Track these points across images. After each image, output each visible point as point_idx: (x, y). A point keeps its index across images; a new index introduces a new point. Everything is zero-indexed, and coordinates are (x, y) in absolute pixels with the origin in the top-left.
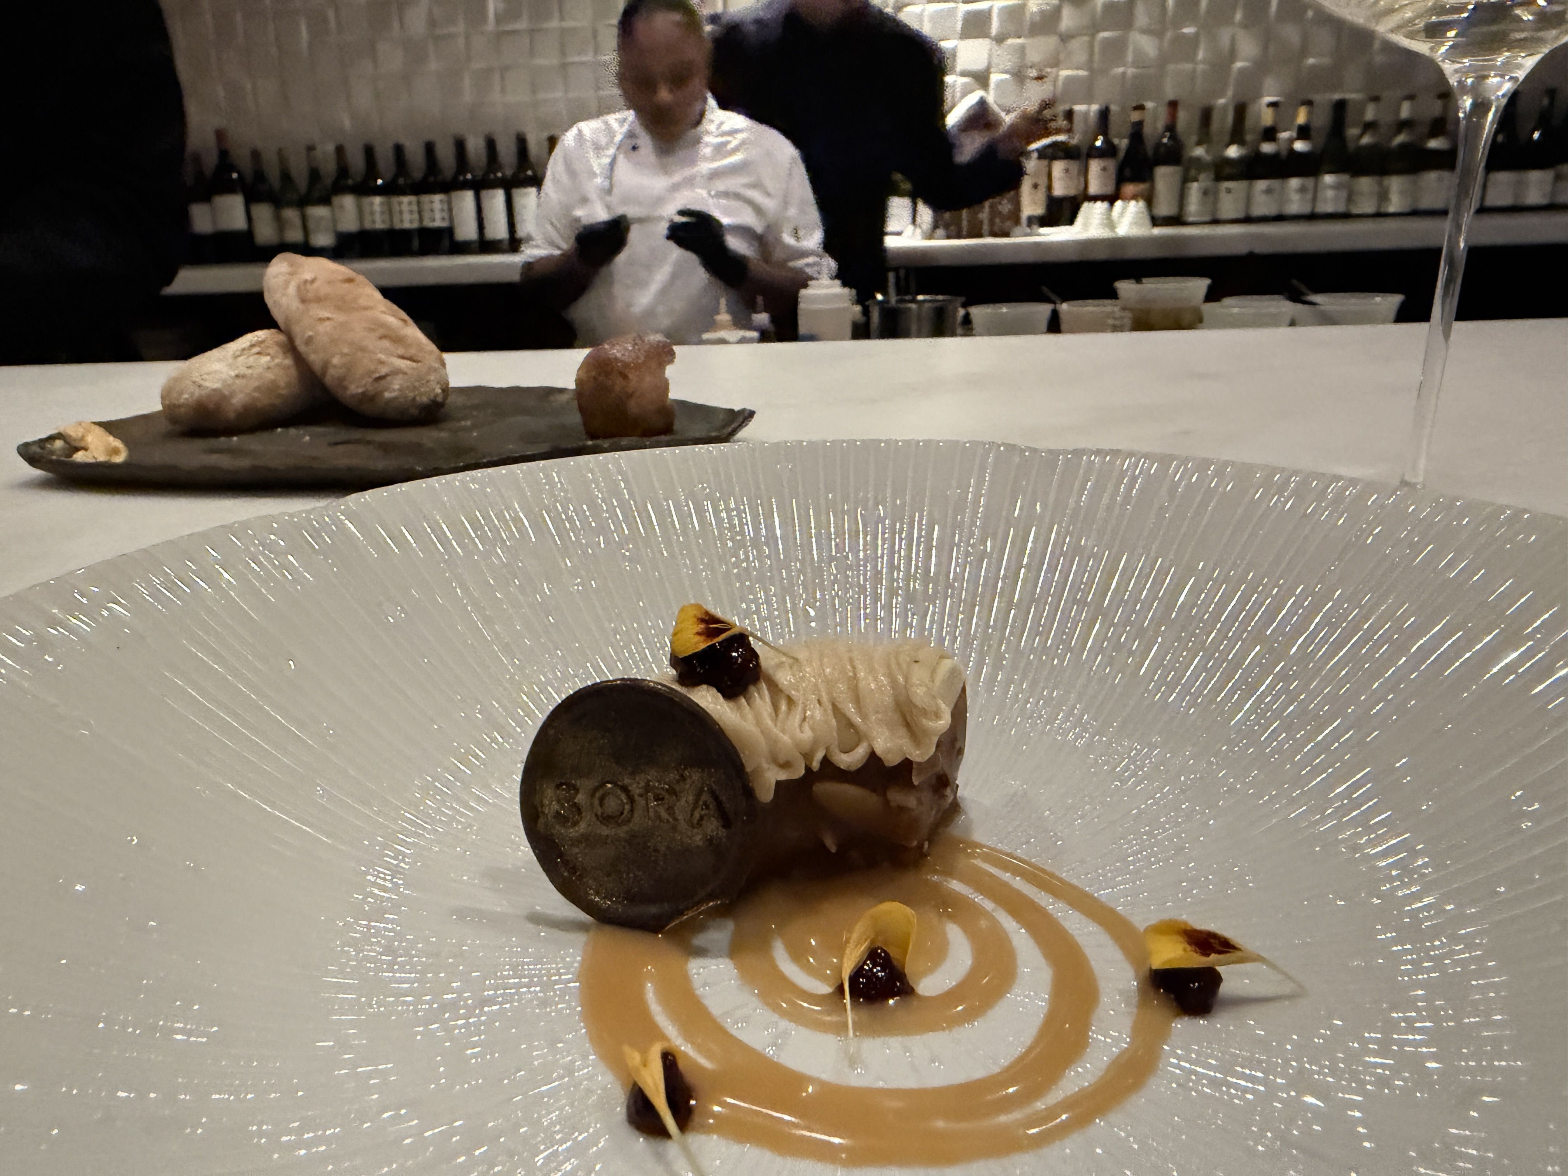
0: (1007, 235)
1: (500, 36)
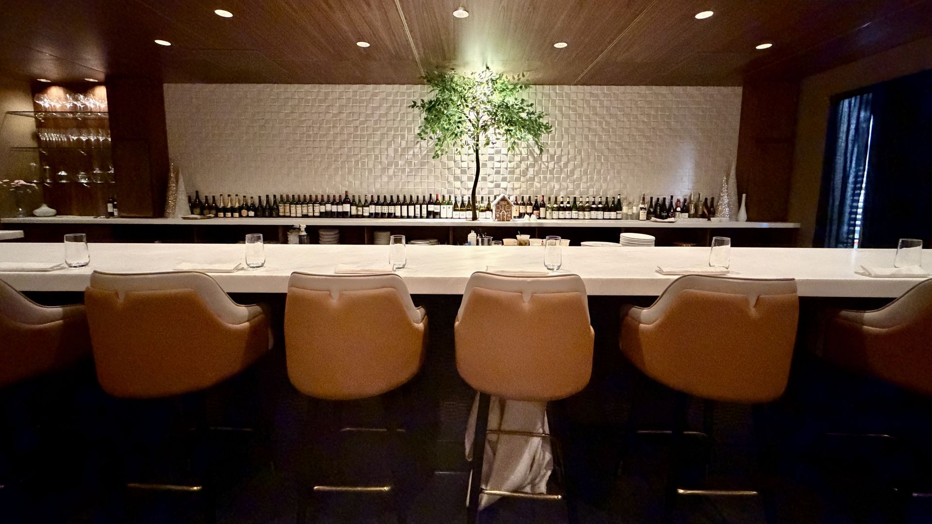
0: (510, 221)
1: (408, 176)
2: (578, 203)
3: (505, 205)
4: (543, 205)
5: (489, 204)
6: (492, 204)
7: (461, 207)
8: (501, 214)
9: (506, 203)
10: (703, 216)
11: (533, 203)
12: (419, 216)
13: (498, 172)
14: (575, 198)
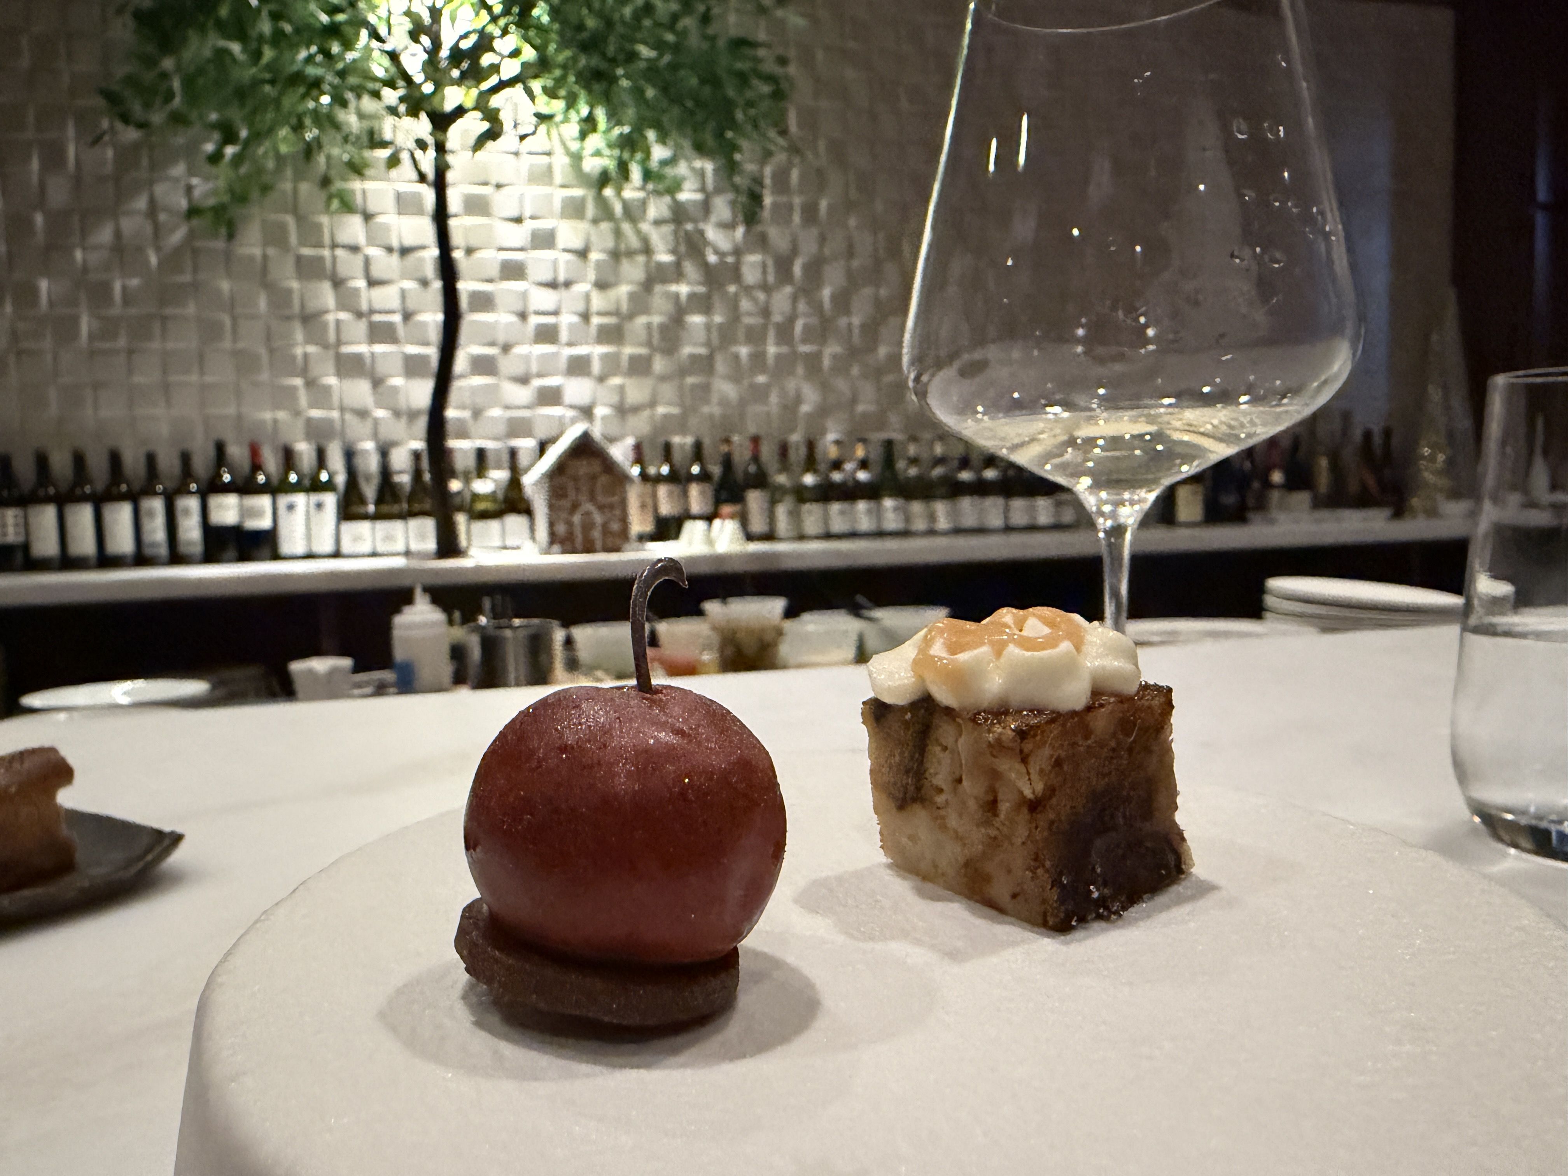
0: (617, 549)
1: (92, 354)
2: (901, 465)
3: (593, 478)
4: (760, 481)
5: (515, 483)
6: (530, 480)
7: (379, 502)
8: (577, 519)
9: (596, 466)
10: (1363, 501)
11: (716, 470)
12: (163, 551)
13: (547, 334)
14: (889, 445)
